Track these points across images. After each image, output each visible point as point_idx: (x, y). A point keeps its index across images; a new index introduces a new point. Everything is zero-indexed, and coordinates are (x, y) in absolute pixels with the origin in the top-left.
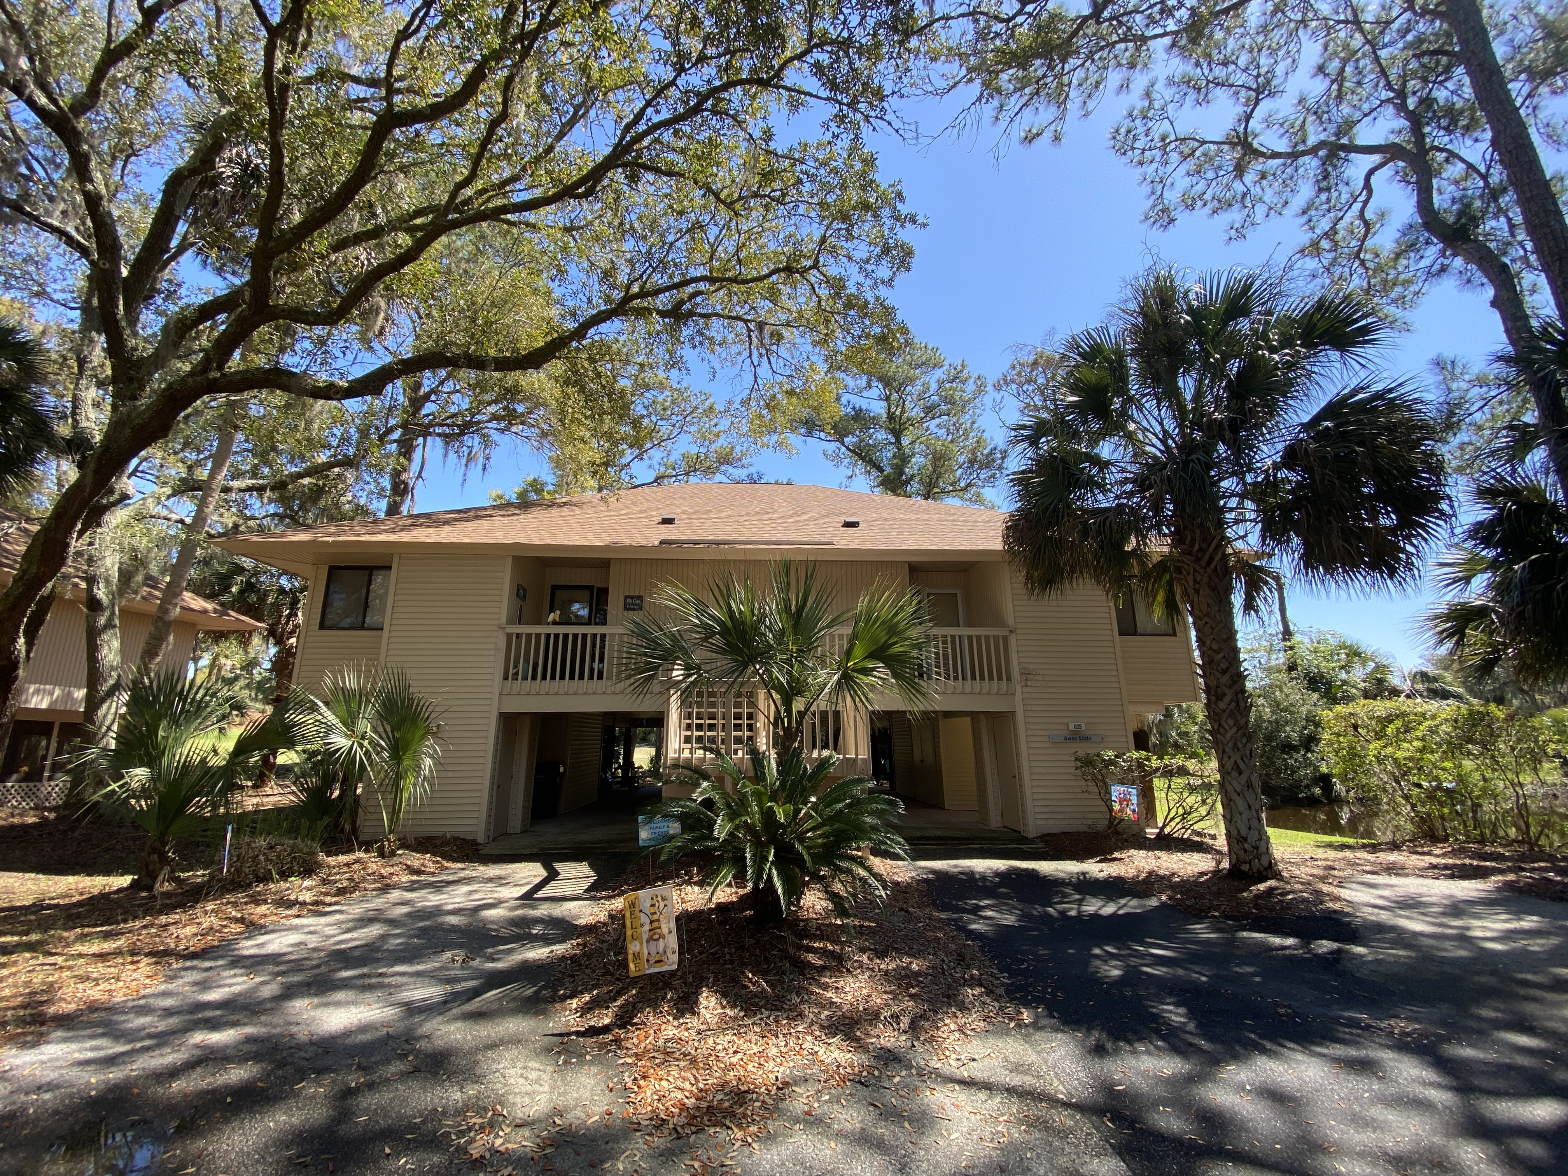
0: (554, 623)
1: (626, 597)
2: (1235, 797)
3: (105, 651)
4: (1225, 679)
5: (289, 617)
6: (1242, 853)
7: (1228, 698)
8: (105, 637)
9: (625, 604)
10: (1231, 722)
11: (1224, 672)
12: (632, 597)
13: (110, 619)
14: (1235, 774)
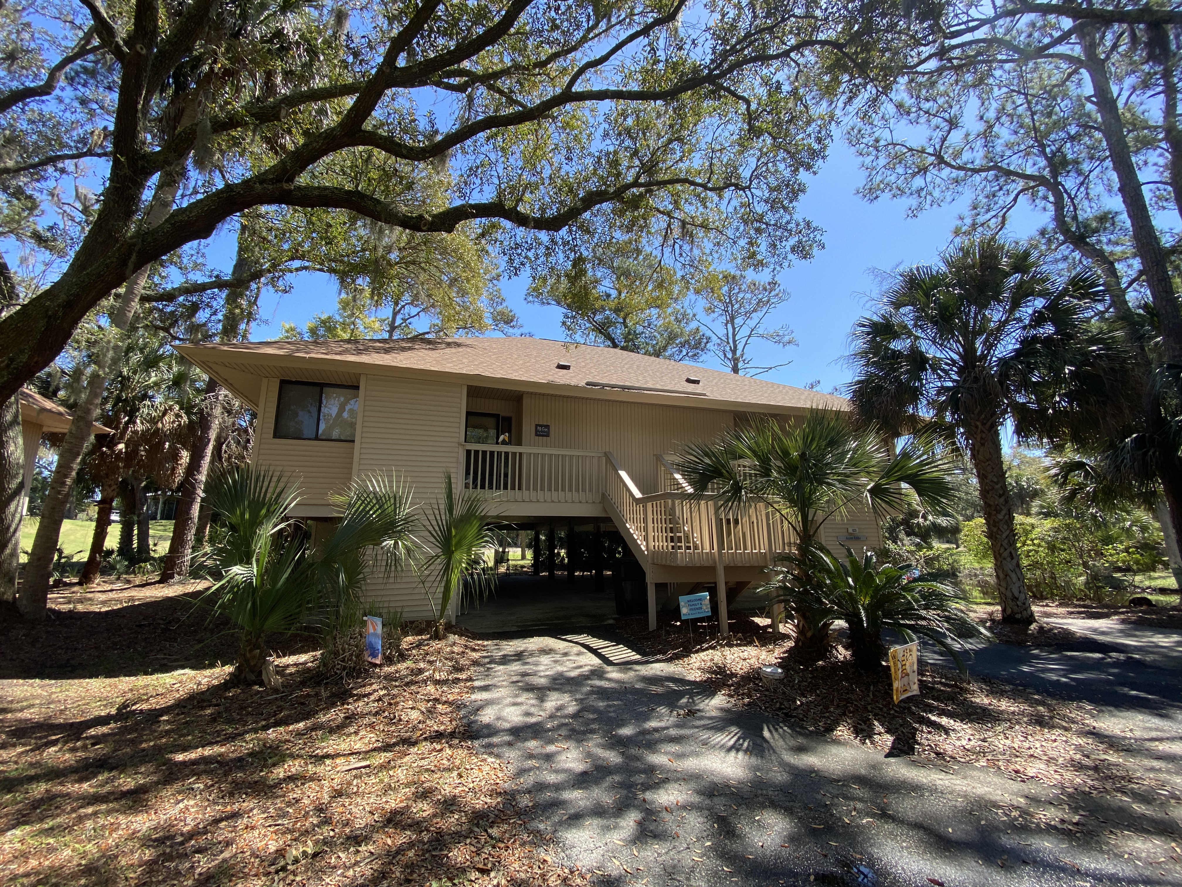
0: (504, 443)
1: (537, 425)
2: (1010, 572)
3: (12, 448)
4: (1002, 500)
5: (127, 423)
6: (1015, 608)
7: (1003, 512)
8: (11, 433)
9: (536, 431)
10: (1005, 527)
11: (1000, 496)
12: (541, 426)
13: (16, 416)
14: (1009, 559)
